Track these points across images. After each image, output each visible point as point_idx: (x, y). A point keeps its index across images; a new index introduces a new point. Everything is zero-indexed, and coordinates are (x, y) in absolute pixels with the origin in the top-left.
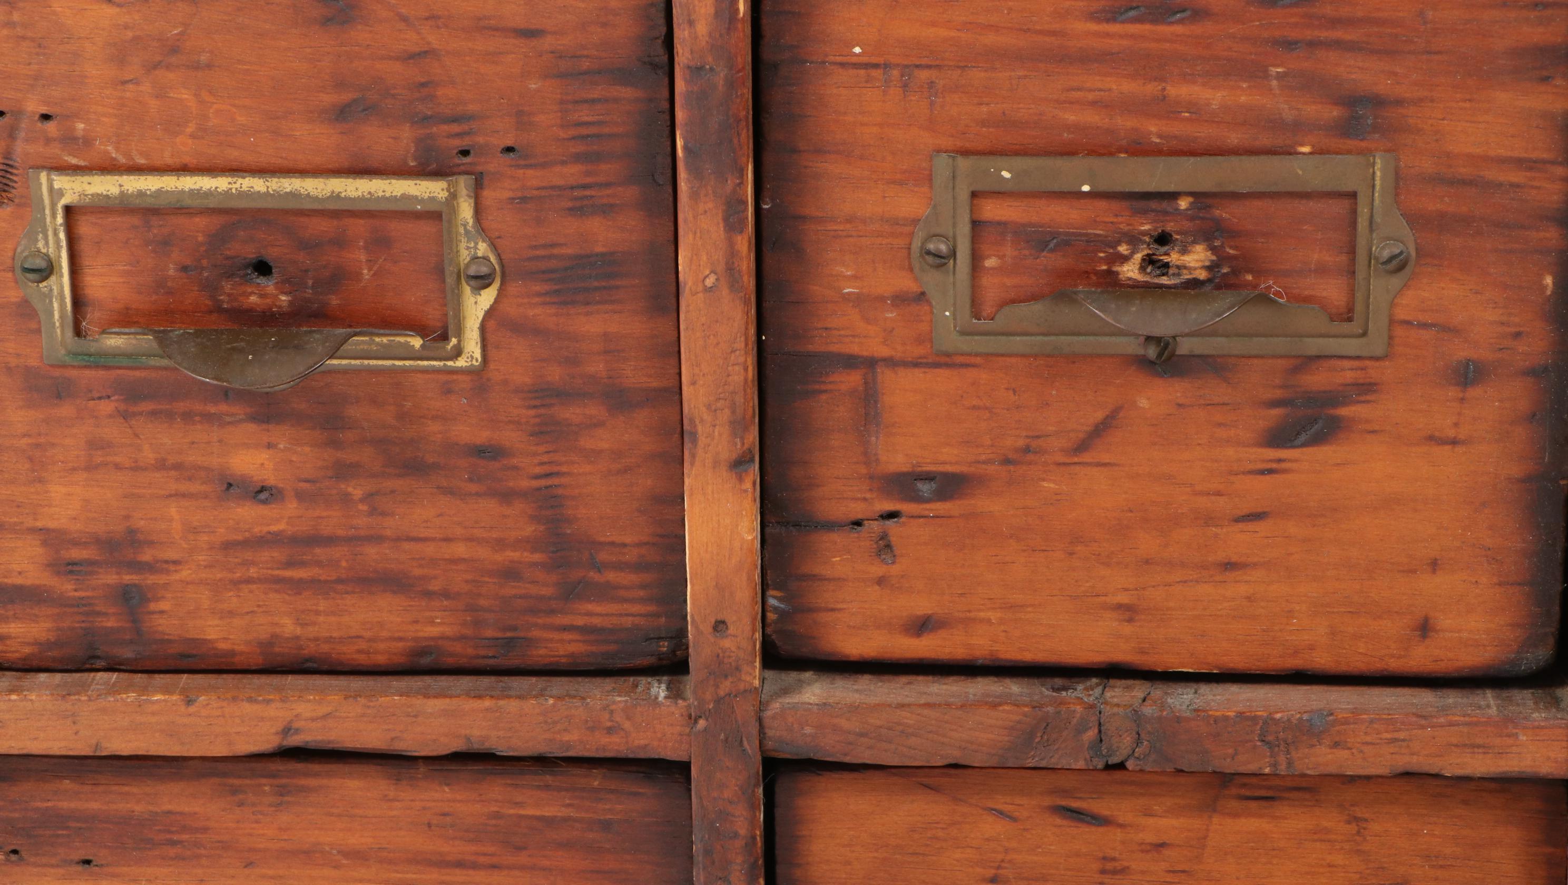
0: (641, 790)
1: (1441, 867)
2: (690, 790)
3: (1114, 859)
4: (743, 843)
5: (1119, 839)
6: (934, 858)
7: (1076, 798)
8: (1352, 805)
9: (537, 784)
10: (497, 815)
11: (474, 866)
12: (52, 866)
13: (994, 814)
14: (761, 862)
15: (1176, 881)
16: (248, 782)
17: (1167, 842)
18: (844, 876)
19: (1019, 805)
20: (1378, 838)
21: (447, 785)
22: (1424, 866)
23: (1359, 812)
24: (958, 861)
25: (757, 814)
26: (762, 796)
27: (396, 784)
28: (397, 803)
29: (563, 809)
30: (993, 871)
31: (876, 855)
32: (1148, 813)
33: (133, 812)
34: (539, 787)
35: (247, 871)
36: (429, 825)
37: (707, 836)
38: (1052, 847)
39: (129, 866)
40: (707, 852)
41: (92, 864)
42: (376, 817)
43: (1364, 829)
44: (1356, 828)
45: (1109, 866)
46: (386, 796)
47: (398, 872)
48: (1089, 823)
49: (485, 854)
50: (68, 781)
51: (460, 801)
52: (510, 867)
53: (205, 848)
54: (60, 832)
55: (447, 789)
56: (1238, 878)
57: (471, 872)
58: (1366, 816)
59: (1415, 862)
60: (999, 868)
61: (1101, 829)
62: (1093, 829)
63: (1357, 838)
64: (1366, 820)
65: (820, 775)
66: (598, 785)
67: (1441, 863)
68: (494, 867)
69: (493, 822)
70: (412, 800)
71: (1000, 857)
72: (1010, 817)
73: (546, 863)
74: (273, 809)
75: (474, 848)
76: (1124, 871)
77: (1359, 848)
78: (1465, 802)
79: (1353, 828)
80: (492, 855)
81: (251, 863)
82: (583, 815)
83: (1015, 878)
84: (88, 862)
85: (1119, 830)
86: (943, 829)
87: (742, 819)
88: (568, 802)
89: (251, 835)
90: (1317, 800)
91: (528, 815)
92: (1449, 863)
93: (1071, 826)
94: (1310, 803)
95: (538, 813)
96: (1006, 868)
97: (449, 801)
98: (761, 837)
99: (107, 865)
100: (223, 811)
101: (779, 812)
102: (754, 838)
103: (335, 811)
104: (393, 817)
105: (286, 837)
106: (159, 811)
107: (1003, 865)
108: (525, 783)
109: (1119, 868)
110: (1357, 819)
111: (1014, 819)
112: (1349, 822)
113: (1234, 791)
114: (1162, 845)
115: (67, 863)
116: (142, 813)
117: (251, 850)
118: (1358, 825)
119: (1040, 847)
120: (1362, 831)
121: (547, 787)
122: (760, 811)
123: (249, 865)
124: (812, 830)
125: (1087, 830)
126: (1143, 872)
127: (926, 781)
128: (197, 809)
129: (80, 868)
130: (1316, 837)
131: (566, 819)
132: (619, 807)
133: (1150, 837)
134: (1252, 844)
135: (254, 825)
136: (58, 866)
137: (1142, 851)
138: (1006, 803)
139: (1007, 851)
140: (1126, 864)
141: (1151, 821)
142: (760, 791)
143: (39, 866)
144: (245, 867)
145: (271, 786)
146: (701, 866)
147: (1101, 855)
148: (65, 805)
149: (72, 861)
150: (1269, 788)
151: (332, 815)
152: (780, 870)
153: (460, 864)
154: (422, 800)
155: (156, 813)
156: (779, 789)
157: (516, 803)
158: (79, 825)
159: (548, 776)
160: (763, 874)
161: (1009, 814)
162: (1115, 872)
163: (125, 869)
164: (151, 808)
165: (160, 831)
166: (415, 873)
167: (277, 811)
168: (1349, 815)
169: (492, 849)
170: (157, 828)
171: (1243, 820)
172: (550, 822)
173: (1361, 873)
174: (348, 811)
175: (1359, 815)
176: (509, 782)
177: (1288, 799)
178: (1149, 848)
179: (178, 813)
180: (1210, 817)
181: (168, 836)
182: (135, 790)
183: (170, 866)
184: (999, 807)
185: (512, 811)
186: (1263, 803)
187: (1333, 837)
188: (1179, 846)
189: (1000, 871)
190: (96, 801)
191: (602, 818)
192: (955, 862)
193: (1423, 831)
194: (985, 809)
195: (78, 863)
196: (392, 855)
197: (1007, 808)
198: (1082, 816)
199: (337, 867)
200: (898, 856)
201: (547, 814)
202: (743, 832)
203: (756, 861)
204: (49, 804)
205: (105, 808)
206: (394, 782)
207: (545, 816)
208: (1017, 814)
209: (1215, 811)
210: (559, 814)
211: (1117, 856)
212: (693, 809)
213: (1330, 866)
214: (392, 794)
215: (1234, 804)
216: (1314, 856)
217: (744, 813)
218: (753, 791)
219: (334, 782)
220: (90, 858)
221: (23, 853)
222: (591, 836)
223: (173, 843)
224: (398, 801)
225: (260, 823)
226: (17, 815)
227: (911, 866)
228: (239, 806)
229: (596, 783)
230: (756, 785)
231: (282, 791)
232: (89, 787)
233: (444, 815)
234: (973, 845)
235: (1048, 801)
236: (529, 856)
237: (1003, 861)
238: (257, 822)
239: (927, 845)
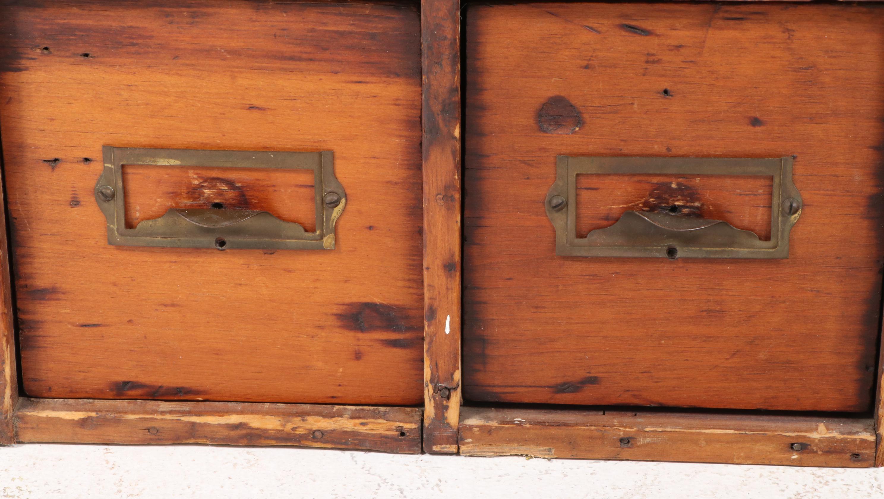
0: (392, 16)
1: (834, 57)
2: (420, 16)
3: (653, 55)
4: (450, 42)
5: (656, 43)
6: (554, 55)
7: (634, 19)
8: (786, 22)
9: (334, 12)
10: (312, 30)
11: (300, 59)
12: (67, 57)
13: (588, 29)
14: (459, 54)
15: (688, 67)
16: (174, 10)
17: (683, 44)
18: (504, 65)
19: (602, 24)
20: (799, 41)
21: (285, 12)
22: (824, 57)
23: (790, 26)
24: (567, 56)
25: (457, 26)
26: (460, 16)
27: (257, 12)
28: (257, 23)
29: (349, 26)
30: (586, 62)
31: (522, 53)
32: (673, 28)
33: (111, 26)
34: (335, 14)
35: (175, 61)
36: (275, 36)
37: (429, 39)
38: (620, 48)
39: (110, 57)
40: (430, 48)
41: (89, 56)
42: (245, 31)
43: (792, 36)
44: (788, 35)
45: (651, 59)
46: (251, 18)
47: (257, 62)
48: (640, 34)
49: (306, 53)
50: (75, 8)
51: (292, 22)
52: (320, 60)
53: (151, 48)
54: (71, 37)
55: (285, 15)
56: (721, 65)
57: (298, 63)
58: (794, 28)
59: (820, 54)
60: (590, 60)
61: (647, 38)
62: (643, 37)
63: (788, 41)
64: (793, 31)
65: (492, 7)
66: (369, 13)
67: (834, 55)
68: (311, 60)
69: (311, 34)
70: (266, 21)
71: (590, 54)
72: (596, 31)
73: (340, 58)
74: (189, 25)
75: (299, 49)
76: (659, 61)
77: (789, 47)
78: (849, 20)
79: (786, 35)
80: (310, 53)
81: (177, 57)
82: (360, 30)
83: (598, 66)
84: (86, 55)
85: (656, 38)
86: (559, 38)
87: (449, 29)
88: (352, 22)
89: (176, 40)
90: (767, 20)
91: (330, 30)
92: (838, 55)
93: (630, 36)
94: (762, 21)
95: (334, 28)
96: (593, 60)
97: (286, 22)
98: (459, 40)
99: (97, 57)
100: (161, 26)
101: (468, 29)
102: (455, 40)
103: (222, 27)
104: (256, 31)
105: (196, 42)
106: (126, 26)
107: (592, 58)
108: (328, 11)
109: (656, 60)
110: (788, 30)
111: (599, 32)
112: (784, 32)
113: (721, 15)
114: (680, 46)
115: (75, 55)
116: (116, 27)
117: (176, 49)
118: (789, 34)
119: (612, 48)
120: (791, 37)
121: (340, 14)
122: (459, 25)
123: (176, 57)
124: (487, 39)
125: (639, 38)
126: (669, 62)
127: (550, 10)
128: (146, 25)
129: (82, 58)
130: (765, 41)
131: (350, 33)
132: (380, 26)
133: (673, 42)
134: (730, 46)
135: (179, 35)
136: (70, 57)
137: (670, 50)
138: (594, 23)
139: (594, 50)
140: (660, 57)
141: (674, 33)
142: (459, 13)
143: (60, 57)
144: (174, 59)
145: (188, 12)
146: (426, 56)
147: (646, 52)
148: (74, 22)
149: (78, 54)
150: (740, 13)
151: (221, 29)
152: (469, 62)
153: (292, 58)
154: (271, 21)
155: (124, 27)
156: (469, 15)
157: (323, 23)
158: (81, 33)
159: (341, 8)
160: (460, 62)
161: (595, 29)
162: (654, 62)
163: (108, 59)
164: (121, 24)
165: (126, 37)
166: (268, 63)
167: (191, 27)
168: (784, 28)
169: (309, 50)
170: (125, 36)
171: (725, 32)
172: (342, 34)
173: (789, 61)
174: (230, 27)
175: (790, 28)
176: (319, 11)
177: (751, 19)
178: (673, 48)
179: (136, 27)
180: (707, 30)
181: (131, 41)
182: (112, 14)
183: (132, 58)
184: (590, 25)
185: (321, 28)
186: (737, 22)
187: (775, 40)
188: (689, 47)
189: (590, 62)
190: (91, 20)
191: (371, 32)
192: (566, 57)
193: (825, 36)
194: (582, 26)
195: (81, 55)
196: (254, 52)
197: (595, 26)
198: (636, 30)
199: (223, 60)
200: (534, 54)
201: (340, 30)
202: (449, 36)
203: (456, 53)
204: (65, 21)
205: (96, 24)
206: (256, 11)
207: (339, 31)
208: (600, 29)
209: (710, 26)
210: (347, 30)
211: (655, 53)
212: (422, 23)
213: (772, 57)
214: (254, 18)
215: (721, 22)
216: (764, 52)
217: (451, 26)
218: (455, 13)
219: (221, 11)
220: (88, 52)
221: (51, 49)
222: (364, 42)
223: (134, 45)
224: (258, 21)
225: (181, 33)
226: (47, 27)
227: (542, 59)
228: (170, 24)
229: (367, 12)
230: (457, 10)
231: (194, 15)
232: (87, 12)
233: (283, 30)
234: (576, 47)
235: (617, 22)
236: (330, 53)
237: (592, 56)
238: (180, 33)
239: (550, 48)
